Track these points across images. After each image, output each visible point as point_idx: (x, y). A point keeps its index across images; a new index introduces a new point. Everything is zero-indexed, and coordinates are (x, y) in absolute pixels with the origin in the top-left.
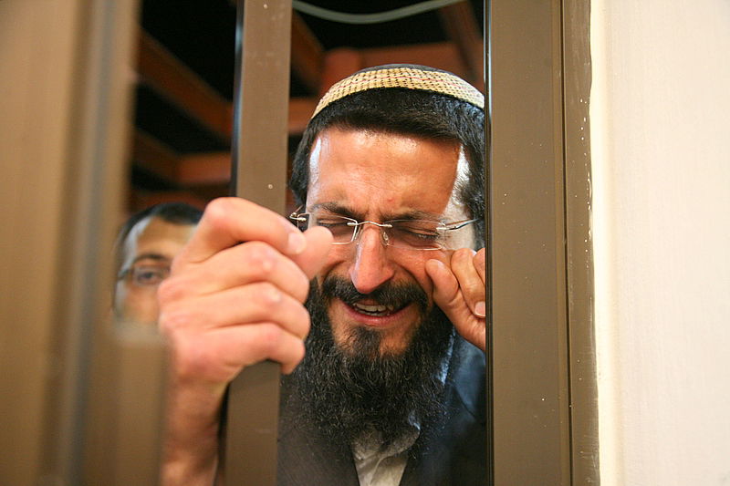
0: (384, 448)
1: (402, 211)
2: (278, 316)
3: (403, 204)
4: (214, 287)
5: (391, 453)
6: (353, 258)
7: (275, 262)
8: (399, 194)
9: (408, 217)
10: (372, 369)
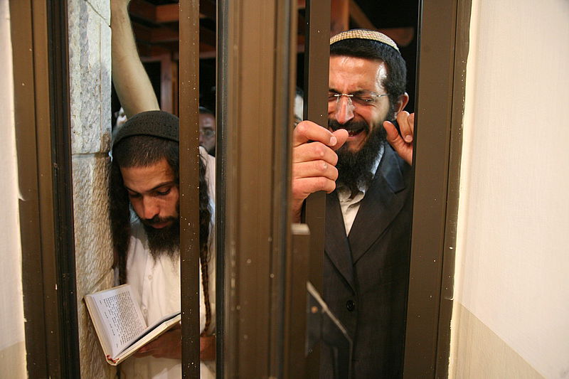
0: (352, 198)
1: (358, 89)
2: (326, 174)
3: (359, 86)
4: (300, 160)
5: (354, 202)
6: (337, 110)
7: (325, 152)
8: (356, 82)
9: (360, 92)
10: (345, 157)
